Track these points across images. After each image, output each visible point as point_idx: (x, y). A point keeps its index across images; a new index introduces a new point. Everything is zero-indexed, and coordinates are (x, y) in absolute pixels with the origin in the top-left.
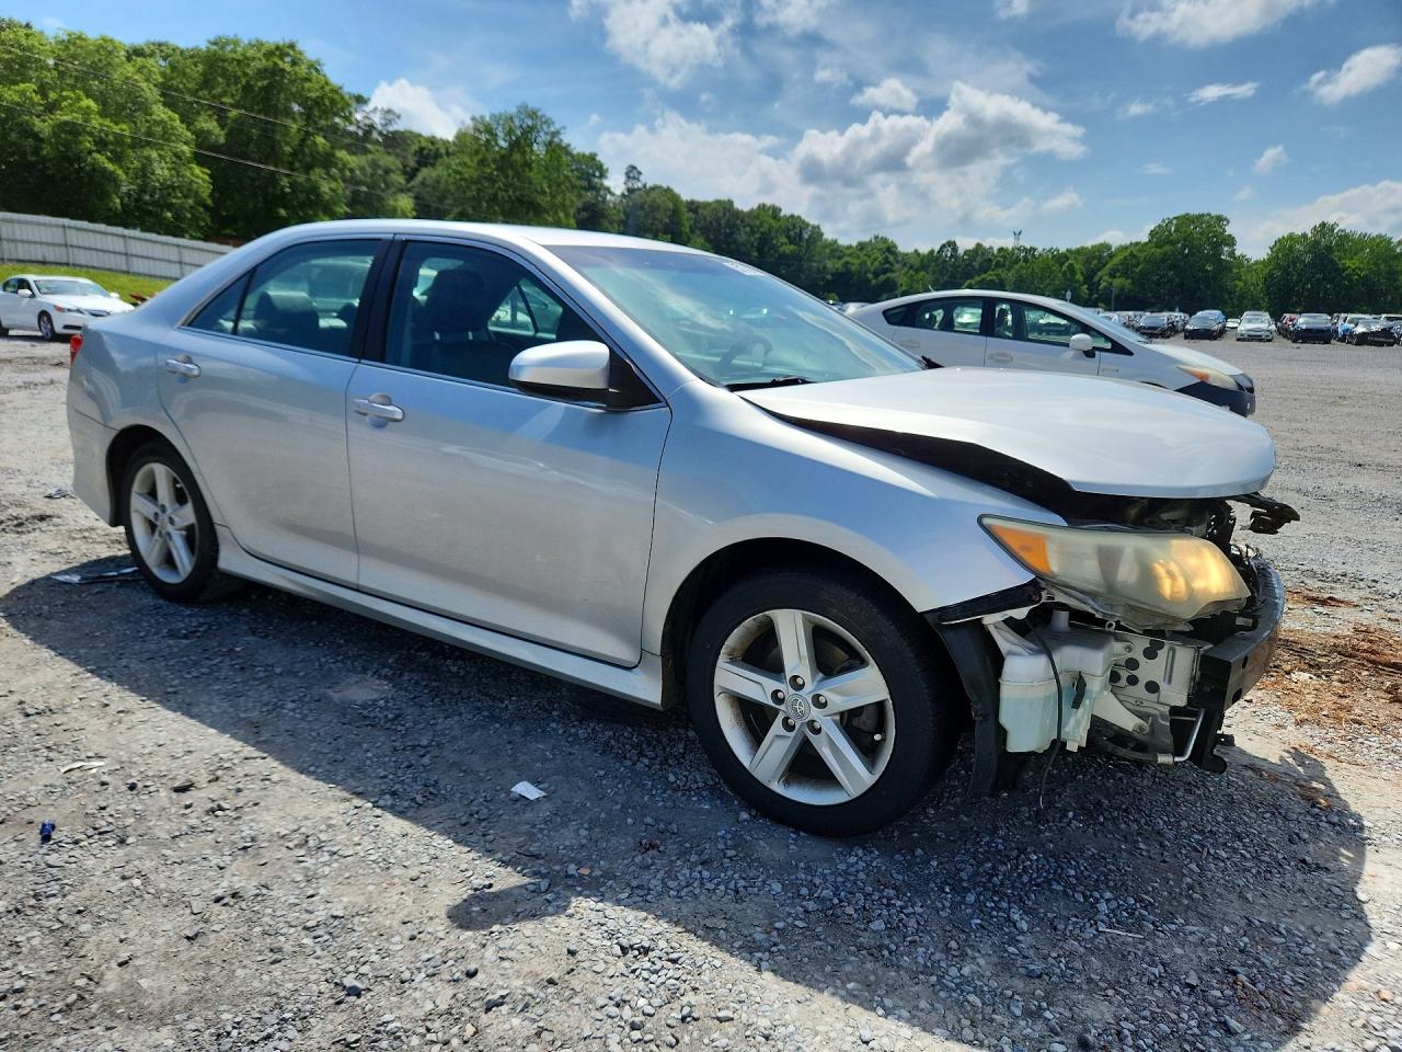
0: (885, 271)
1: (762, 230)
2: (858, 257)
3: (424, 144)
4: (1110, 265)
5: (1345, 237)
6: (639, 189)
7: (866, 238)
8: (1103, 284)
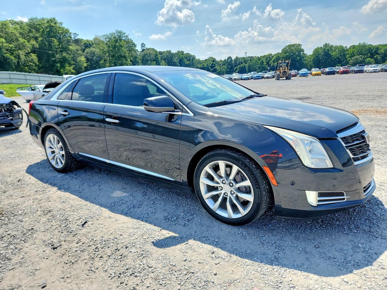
0: (214, 67)
1: (180, 58)
2: (205, 63)
3: (85, 42)
4: (273, 59)
5: (332, 46)
6: (145, 49)
7: (207, 58)
8: (272, 65)
